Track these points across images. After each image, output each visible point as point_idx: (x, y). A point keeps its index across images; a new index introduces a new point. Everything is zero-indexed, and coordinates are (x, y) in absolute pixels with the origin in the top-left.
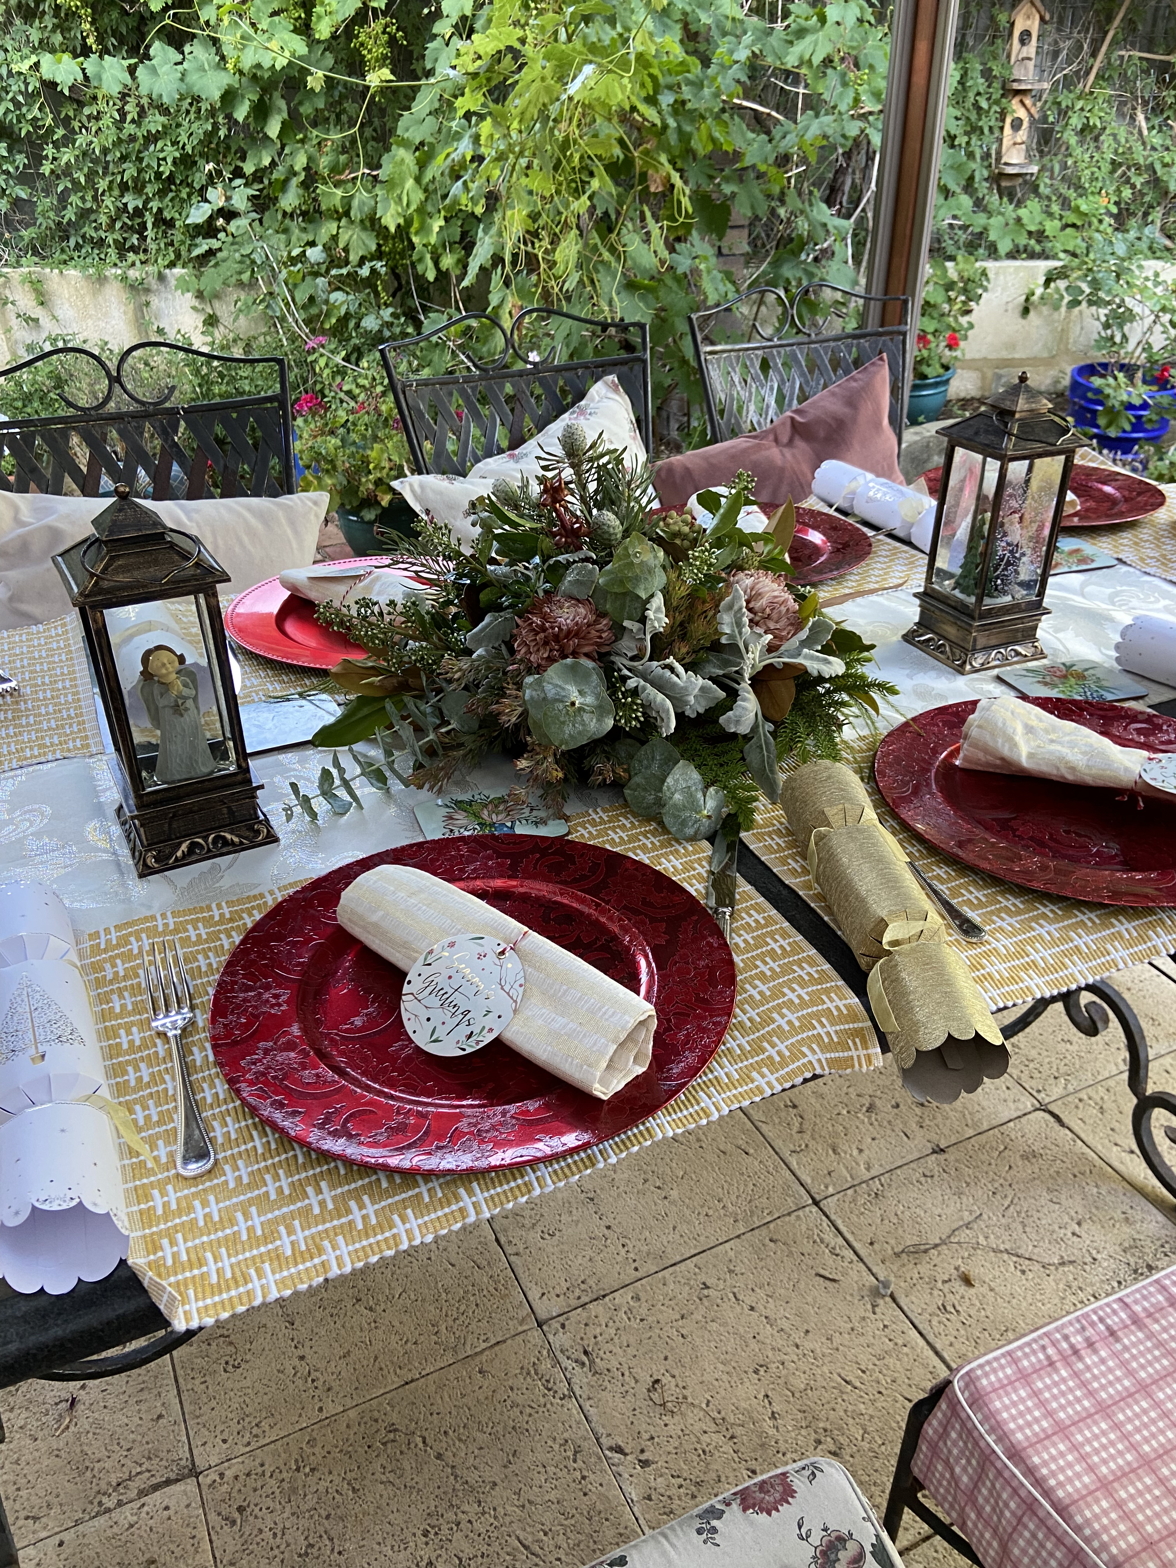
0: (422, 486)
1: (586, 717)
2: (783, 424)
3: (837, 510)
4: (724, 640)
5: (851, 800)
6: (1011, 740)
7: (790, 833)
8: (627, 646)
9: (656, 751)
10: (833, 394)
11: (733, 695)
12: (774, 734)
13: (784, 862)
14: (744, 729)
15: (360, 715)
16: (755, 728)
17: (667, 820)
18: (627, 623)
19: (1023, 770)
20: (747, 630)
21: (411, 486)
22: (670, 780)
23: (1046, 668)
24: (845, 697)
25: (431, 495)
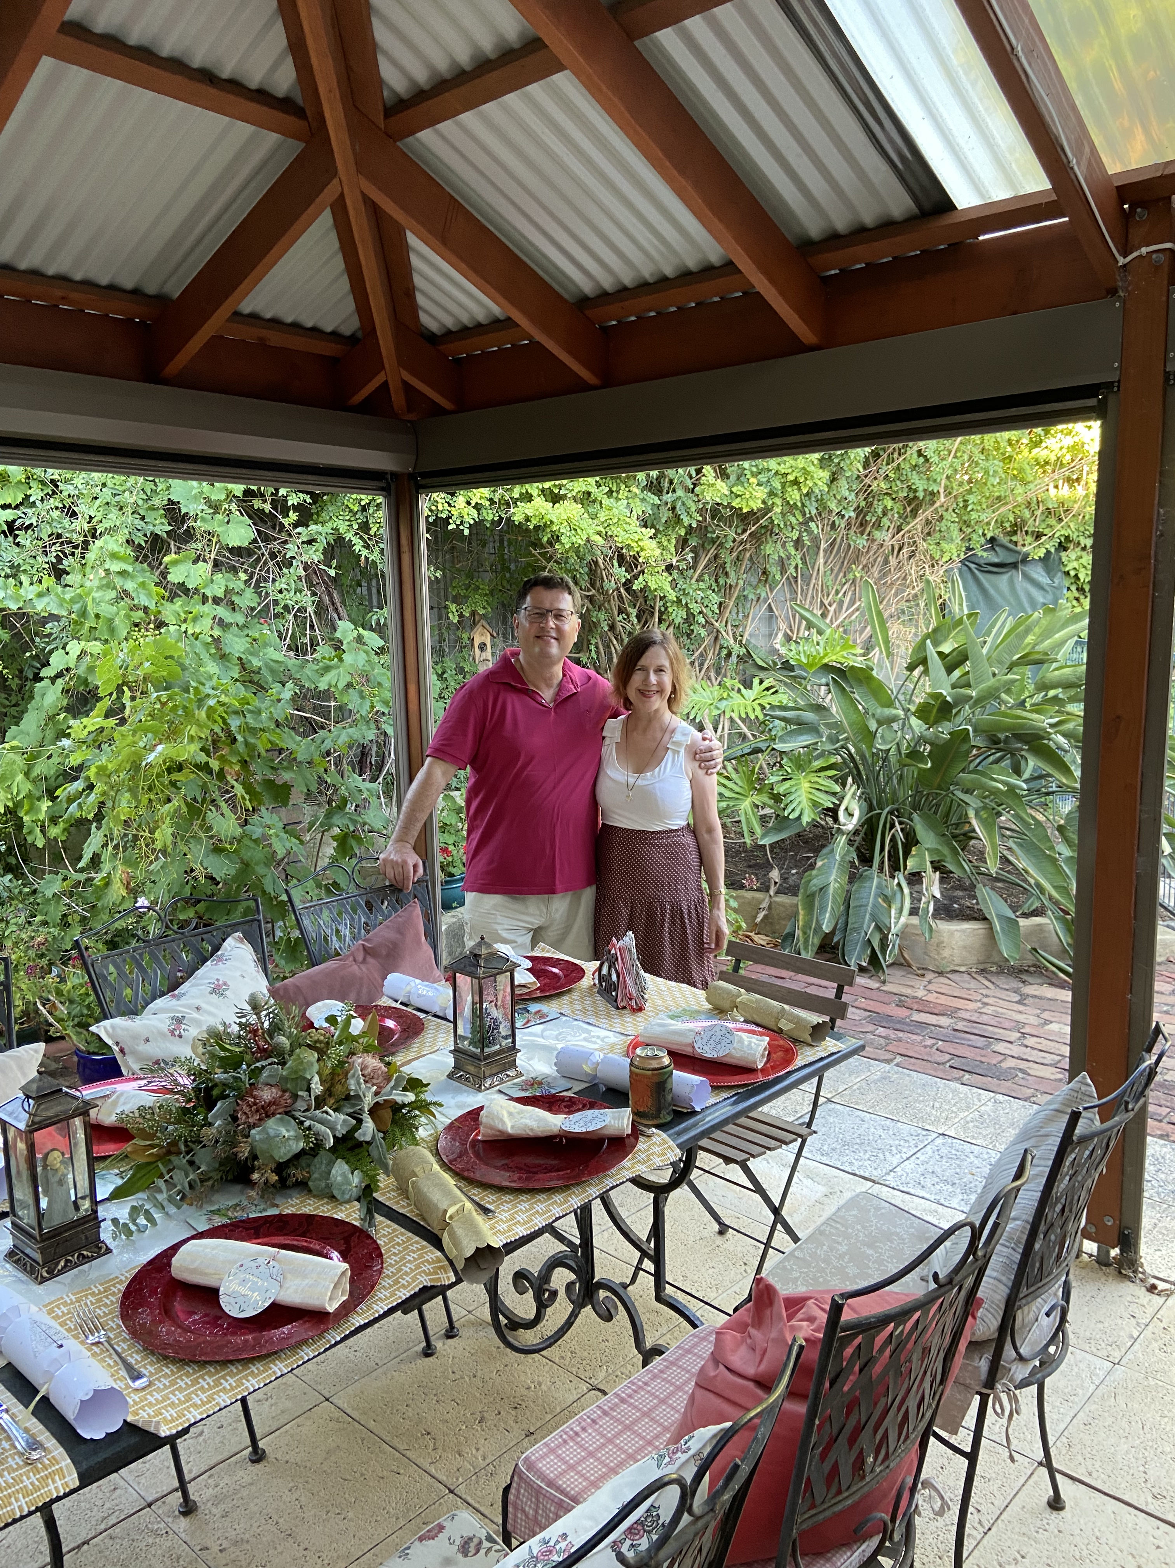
0: (113, 1027)
1: (291, 1142)
2: (358, 949)
3: (402, 1003)
4: (352, 1093)
5: (427, 1162)
6: (502, 1120)
7: (398, 1189)
8: (301, 1105)
9: (323, 1157)
10: (388, 927)
11: (360, 1121)
12: (384, 1138)
13: (397, 1203)
14: (368, 1138)
15: (139, 1175)
16: (373, 1137)
17: (335, 1193)
18: (300, 1093)
19: (510, 1135)
20: (363, 1086)
21: (105, 1028)
22: (333, 1171)
23: (524, 1081)
24: (417, 1112)
25: (119, 1032)
